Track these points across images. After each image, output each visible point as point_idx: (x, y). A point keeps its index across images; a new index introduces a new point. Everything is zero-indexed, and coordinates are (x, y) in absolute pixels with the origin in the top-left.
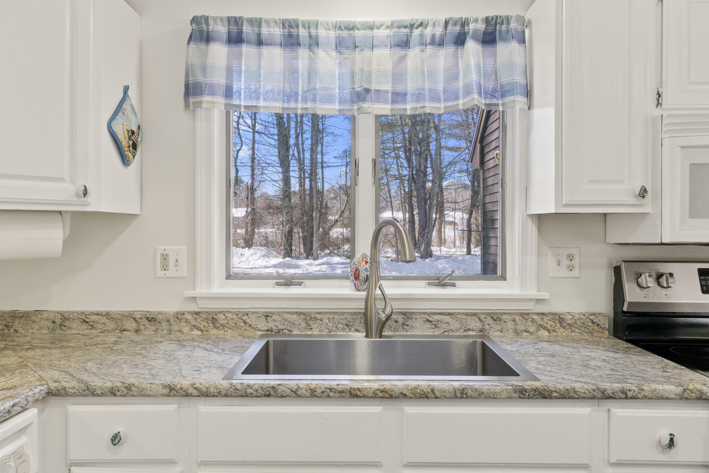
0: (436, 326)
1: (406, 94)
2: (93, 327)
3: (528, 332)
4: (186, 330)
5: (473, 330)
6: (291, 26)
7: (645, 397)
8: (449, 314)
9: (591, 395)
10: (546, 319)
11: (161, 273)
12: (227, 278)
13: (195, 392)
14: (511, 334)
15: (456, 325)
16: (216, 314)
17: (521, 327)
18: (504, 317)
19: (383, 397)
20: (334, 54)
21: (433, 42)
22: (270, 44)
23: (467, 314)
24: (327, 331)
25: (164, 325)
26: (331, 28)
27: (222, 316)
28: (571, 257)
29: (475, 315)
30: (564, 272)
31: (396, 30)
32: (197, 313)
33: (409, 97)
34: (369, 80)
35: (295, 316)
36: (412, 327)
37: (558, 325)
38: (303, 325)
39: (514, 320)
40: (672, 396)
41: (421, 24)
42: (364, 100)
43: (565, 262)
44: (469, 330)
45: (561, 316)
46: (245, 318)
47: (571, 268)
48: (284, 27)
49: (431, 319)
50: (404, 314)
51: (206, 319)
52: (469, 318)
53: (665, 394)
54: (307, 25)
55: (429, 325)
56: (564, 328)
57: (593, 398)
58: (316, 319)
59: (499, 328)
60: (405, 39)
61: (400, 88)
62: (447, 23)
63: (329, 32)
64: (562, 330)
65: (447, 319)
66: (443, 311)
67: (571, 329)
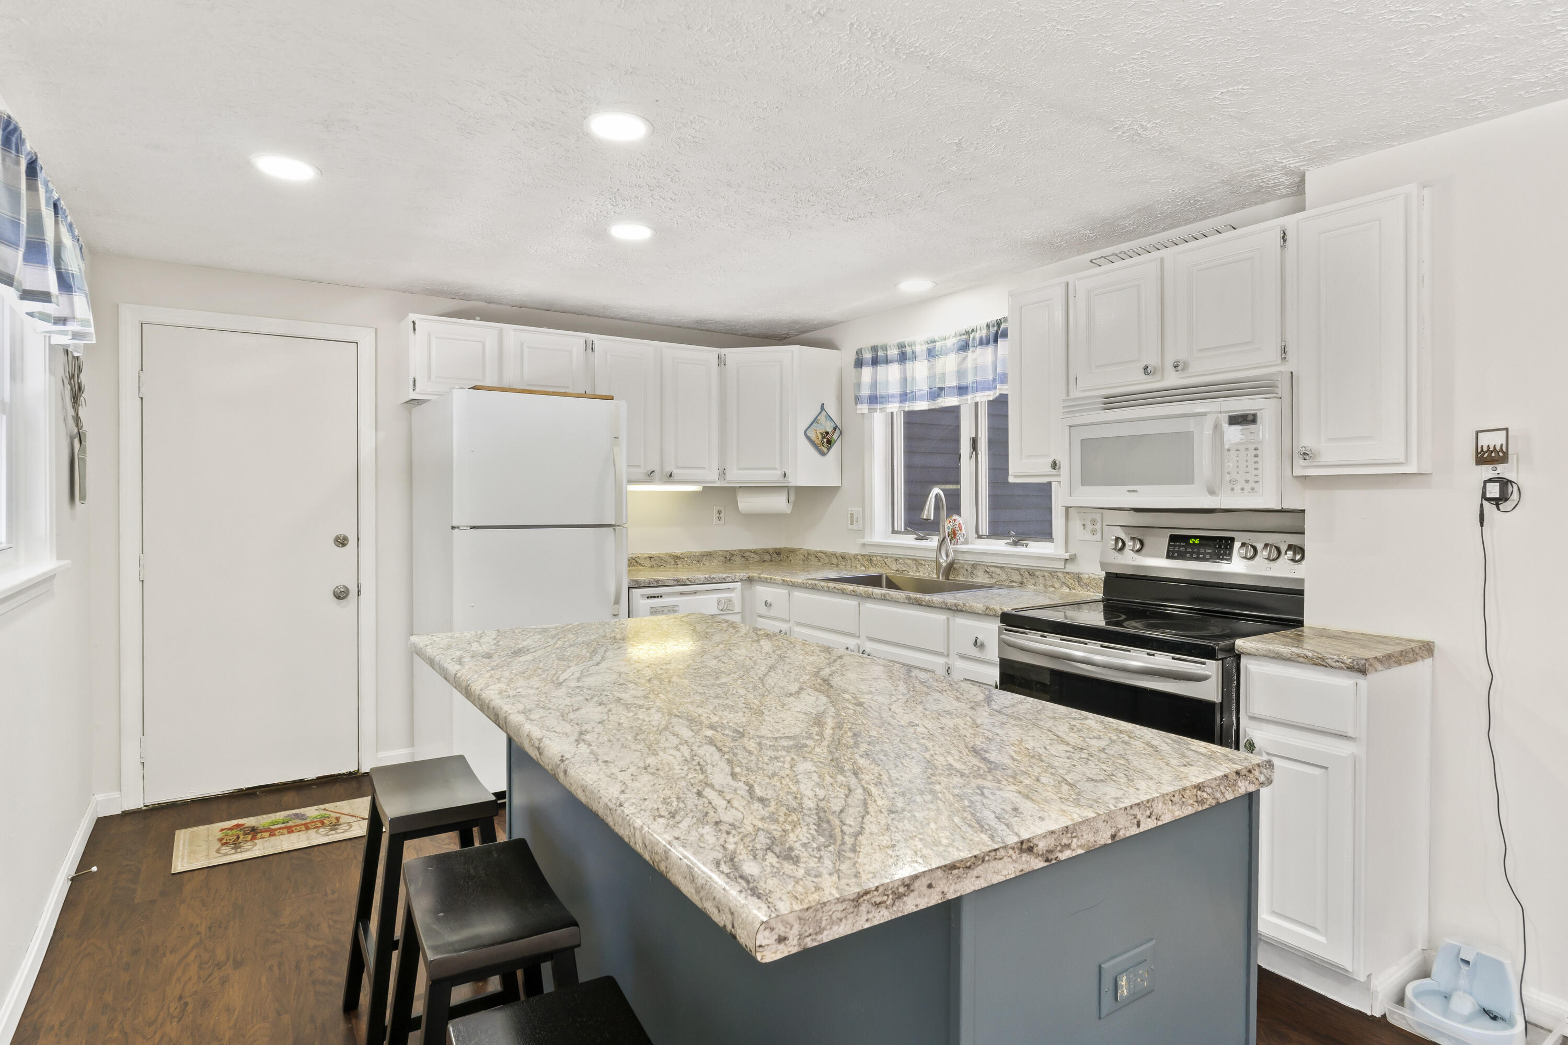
0: (992, 577)
1: (967, 387)
2: (819, 561)
3: (1054, 587)
4: (858, 566)
5: (1016, 582)
6: (902, 347)
7: (966, 612)
8: (1001, 568)
9: (940, 606)
10: (1068, 576)
11: (850, 527)
12: (892, 533)
13: (791, 584)
14: (1041, 588)
15: (1004, 577)
16: (873, 556)
17: (1049, 583)
18: (1037, 573)
19: (854, 595)
20: (926, 362)
21: (981, 343)
22: (892, 362)
23: (1013, 569)
24: (927, 574)
25: (849, 561)
26: (923, 343)
27: (875, 558)
28: (1093, 522)
29: (1018, 569)
30: (1089, 536)
31: (958, 338)
32: (864, 556)
33: (970, 389)
34: (944, 381)
35: (910, 561)
36: (977, 576)
37: (1077, 583)
38: (915, 568)
39: (1044, 576)
40: (980, 612)
41: (973, 331)
42: (939, 396)
43: (1089, 527)
44: (1013, 581)
45: (1080, 576)
46: (886, 560)
47: (1093, 532)
48: (899, 348)
49: (988, 570)
50: (973, 565)
51: (868, 559)
52: (1013, 571)
53: (977, 611)
54: (910, 345)
55: (987, 575)
56: (1082, 586)
57: (941, 608)
58: (921, 564)
59: (1033, 581)
60: (963, 343)
61: (963, 383)
62: (988, 326)
63: (922, 346)
64: (1081, 588)
65: (998, 571)
66: (998, 565)
67: (1087, 588)
